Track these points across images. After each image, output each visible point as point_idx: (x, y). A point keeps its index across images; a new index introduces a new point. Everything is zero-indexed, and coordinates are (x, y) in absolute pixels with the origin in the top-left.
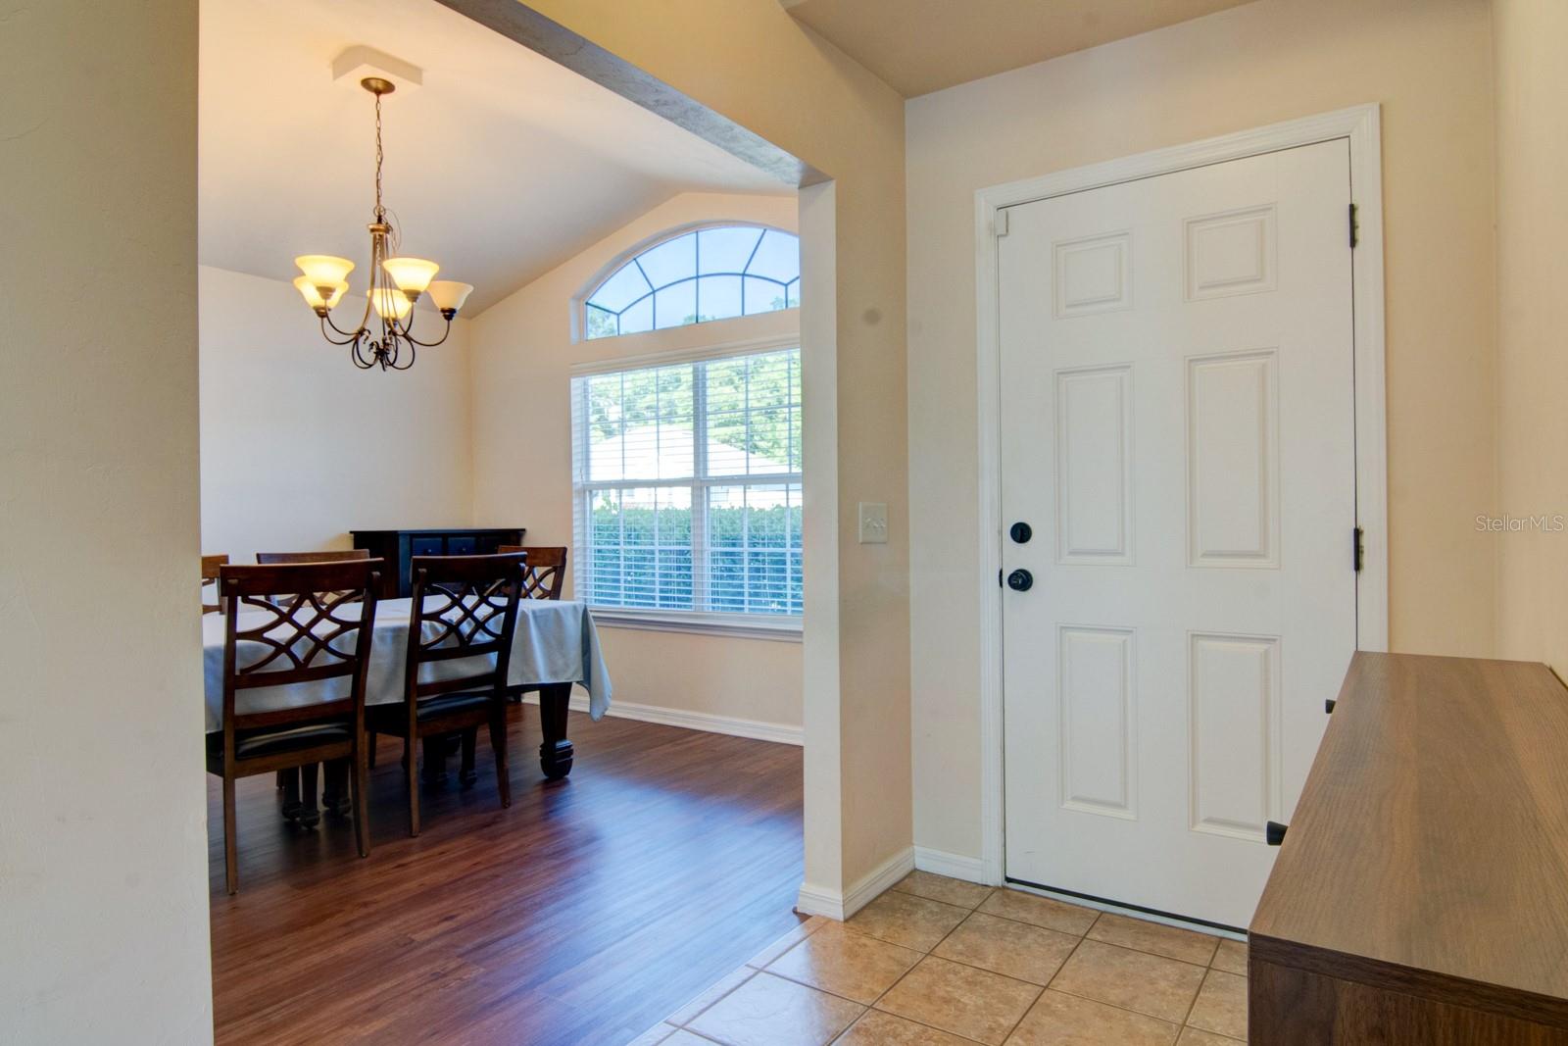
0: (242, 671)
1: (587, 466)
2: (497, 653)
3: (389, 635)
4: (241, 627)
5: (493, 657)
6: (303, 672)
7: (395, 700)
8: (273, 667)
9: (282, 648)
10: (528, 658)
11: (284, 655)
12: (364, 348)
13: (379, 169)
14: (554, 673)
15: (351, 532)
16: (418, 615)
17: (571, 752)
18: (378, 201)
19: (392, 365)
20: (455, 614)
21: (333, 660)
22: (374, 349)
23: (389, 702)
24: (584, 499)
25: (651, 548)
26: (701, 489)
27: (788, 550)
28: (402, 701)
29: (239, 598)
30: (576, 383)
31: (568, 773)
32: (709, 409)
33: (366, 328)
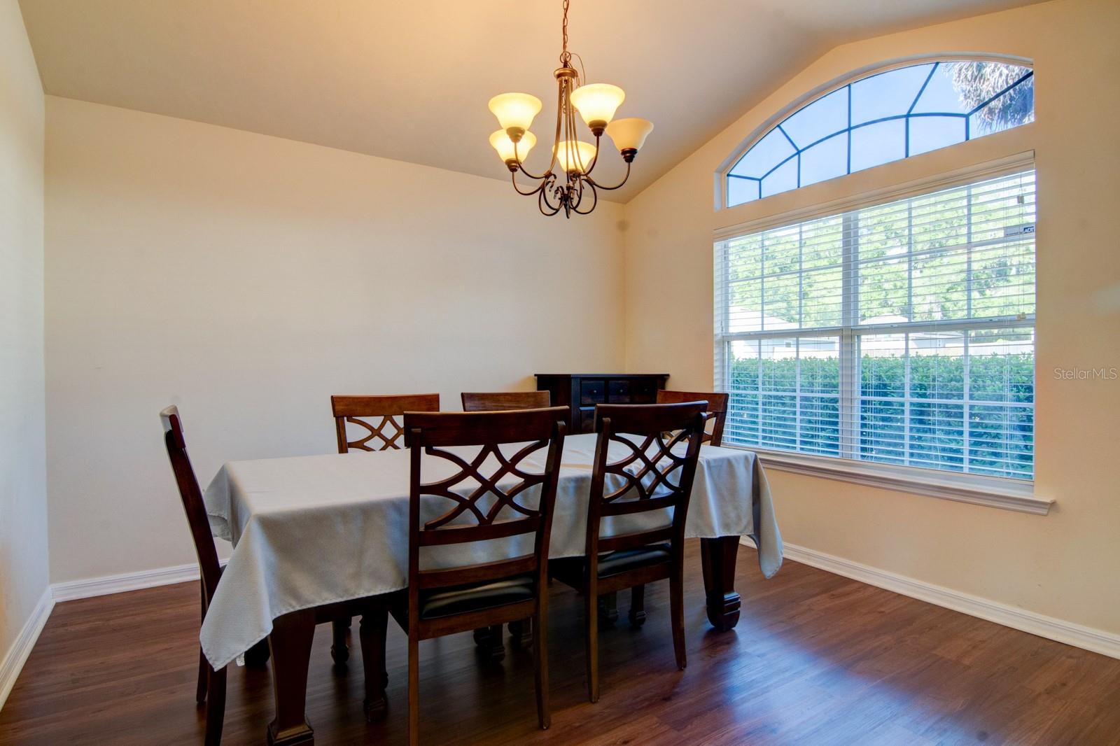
0: (427, 527)
1: (727, 319)
2: (674, 507)
3: (572, 485)
4: (425, 480)
5: (671, 510)
6: (487, 530)
7: (576, 554)
8: (457, 524)
9: (467, 503)
10: (703, 512)
11: (468, 511)
12: (550, 194)
13: (565, 15)
14: (726, 526)
15: (535, 375)
16: (601, 466)
17: (738, 605)
18: (565, 47)
19: (574, 209)
20: (637, 466)
21: (518, 516)
22: (559, 195)
23: (571, 555)
24: (723, 348)
25: (793, 394)
26: (852, 337)
27: (966, 402)
28: (583, 555)
29: (423, 449)
30: (718, 246)
31: (734, 626)
32: (861, 257)
33: (552, 172)
